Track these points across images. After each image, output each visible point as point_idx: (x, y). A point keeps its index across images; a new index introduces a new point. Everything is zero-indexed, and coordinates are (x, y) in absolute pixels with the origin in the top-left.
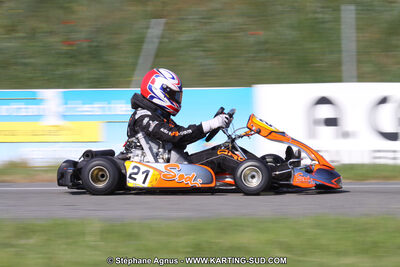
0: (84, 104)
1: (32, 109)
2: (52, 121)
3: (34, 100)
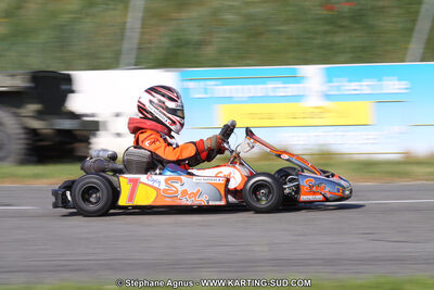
0: (350, 81)
1: (291, 89)
3: (295, 78)
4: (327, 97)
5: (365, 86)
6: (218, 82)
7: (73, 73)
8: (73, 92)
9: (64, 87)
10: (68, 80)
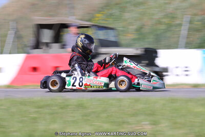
7: (158, 50)
8: (157, 57)
9: (154, 55)
10: (156, 52)
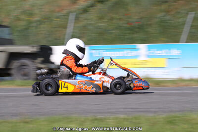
1: (134, 53)
2: (142, 58)
4: (148, 56)
5: (164, 52)
6: (104, 50)
8: (52, 54)
